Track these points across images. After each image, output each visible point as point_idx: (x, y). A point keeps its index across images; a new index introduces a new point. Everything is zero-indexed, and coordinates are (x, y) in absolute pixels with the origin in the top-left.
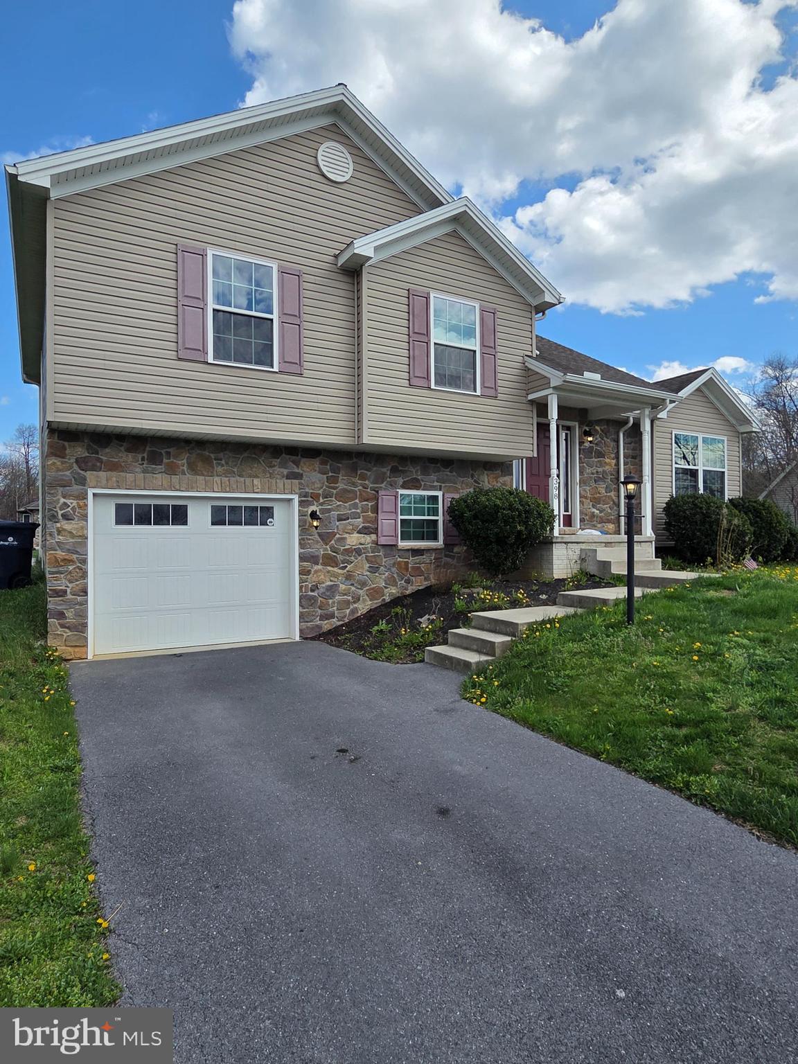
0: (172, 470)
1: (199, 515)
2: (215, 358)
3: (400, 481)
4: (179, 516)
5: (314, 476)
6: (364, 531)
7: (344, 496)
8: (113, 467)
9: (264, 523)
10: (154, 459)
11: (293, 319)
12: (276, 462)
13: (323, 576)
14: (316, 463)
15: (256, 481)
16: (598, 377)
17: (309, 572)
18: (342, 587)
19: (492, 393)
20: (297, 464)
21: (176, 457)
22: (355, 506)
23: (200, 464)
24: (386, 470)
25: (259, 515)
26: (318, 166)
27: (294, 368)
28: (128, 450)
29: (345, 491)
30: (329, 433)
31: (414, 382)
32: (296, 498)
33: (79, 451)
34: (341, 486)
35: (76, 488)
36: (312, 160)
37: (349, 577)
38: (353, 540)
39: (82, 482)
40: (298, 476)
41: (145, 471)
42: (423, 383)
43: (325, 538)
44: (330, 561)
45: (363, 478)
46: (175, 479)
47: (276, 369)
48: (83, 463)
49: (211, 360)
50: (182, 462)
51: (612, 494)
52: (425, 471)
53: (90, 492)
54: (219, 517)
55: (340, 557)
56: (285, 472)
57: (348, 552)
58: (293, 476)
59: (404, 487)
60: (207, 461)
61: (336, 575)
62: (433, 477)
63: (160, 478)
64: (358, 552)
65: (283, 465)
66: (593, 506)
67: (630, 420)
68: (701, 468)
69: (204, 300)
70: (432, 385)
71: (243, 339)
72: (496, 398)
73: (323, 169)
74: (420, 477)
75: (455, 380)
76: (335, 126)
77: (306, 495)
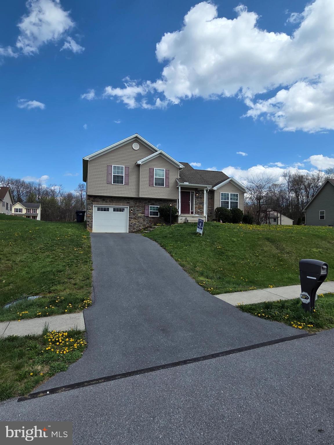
0: (106, 202)
1: (111, 210)
2: (113, 183)
3: (150, 204)
4: (108, 210)
5: (132, 203)
6: (142, 213)
7: (138, 207)
8: (97, 201)
9: (123, 211)
10: (104, 200)
11: (127, 175)
12: (125, 200)
13: (133, 221)
14: (132, 200)
15: (121, 204)
16: (188, 183)
17: (130, 221)
18: (137, 224)
20: (129, 201)
21: (107, 200)
22: (140, 208)
23: (111, 201)
24: (147, 202)
27: (127, 184)
28: (100, 199)
29: (138, 206)
30: (133, 195)
31: (150, 185)
32: (128, 207)
33: (92, 199)
34: (137, 205)
36: (131, 147)
37: (138, 222)
38: (140, 215)
39: (92, 204)
40: (129, 203)
41: (102, 202)
42: (152, 185)
43: (134, 214)
44: (135, 219)
45: (142, 203)
46: (107, 203)
47: (124, 184)
48: (93, 201)
49: (112, 184)
50: (108, 201)
52: (156, 202)
53: (93, 205)
54: (114, 210)
55: (137, 218)
57: (138, 217)
58: (128, 203)
59: (150, 205)
60: (112, 200)
61: (136, 221)
62: (157, 203)
63: (104, 203)
64: (141, 217)
65: (126, 201)
66: (199, 210)
67: (208, 190)
68: (230, 201)
69: (112, 174)
70: (154, 186)
71: (118, 180)
72: (169, 187)
73: (134, 148)
74: (154, 203)
75: (159, 184)
76: (137, 140)
77: (130, 206)
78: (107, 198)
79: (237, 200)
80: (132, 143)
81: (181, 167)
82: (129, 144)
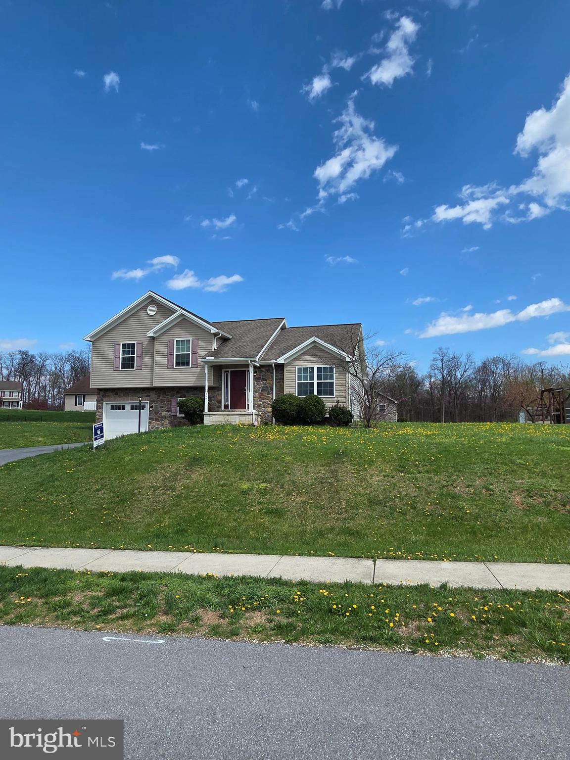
0: (120, 396)
1: (128, 407)
2: (122, 369)
3: (179, 395)
4: (123, 408)
5: (153, 395)
6: (168, 411)
7: (162, 401)
8: (108, 396)
9: (142, 409)
10: (116, 394)
11: (139, 355)
12: (143, 392)
14: (154, 392)
15: (140, 398)
16: (213, 358)
17: (151, 423)
19: (195, 366)
20: (149, 392)
21: (121, 393)
22: (165, 404)
23: (126, 395)
24: (175, 392)
25: (140, 407)
27: (140, 368)
28: (112, 392)
30: (146, 384)
32: (149, 402)
33: (102, 393)
34: (161, 398)
35: (101, 402)
36: (146, 312)
37: (162, 425)
38: (164, 414)
39: (102, 400)
40: (149, 396)
42: (172, 367)
43: (156, 413)
44: (157, 420)
45: (168, 395)
46: (120, 398)
47: (135, 369)
48: (104, 396)
49: (120, 369)
51: (270, 396)
52: (187, 392)
53: (105, 402)
54: (132, 408)
55: (160, 419)
56: (146, 395)
57: (162, 417)
59: (179, 397)
60: (128, 393)
61: (158, 424)
63: (118, 398)
64: (165, 417)
65: (145, 393)
66: (260, 401)
67: (273, 365)
68: (315, 381)
69: (119, 355)
70: (174, 367)
71: (128, 363)
72: (197, 367)
73: (149, 313)
74: (186, 394)
75: (183, 364)
76: (152, 301)
77: (151, 401)
78: (120, 391)
79: (331, 377)
80: (146, 307)
82: (141, 308)
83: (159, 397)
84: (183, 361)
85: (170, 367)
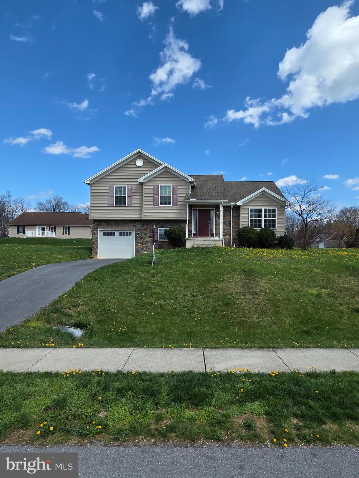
0: (111, 226)
1: (117, 234)
2: (115, 205)
3: (159, 226)
4: (114, 234)
5: (139, 225)
6: (150, 237)
7: (145, 230)
8: (102, 226)
9: (129, 235)
10: (109, 224)
11: (130, 196)
12: (131, 223)
13: (140, 246)
14: (139, 223)
15: (127, 227)
16: (195, 199)
17: (137, 246)
18: (144, 249)
19: (176, 205)
20: (135, 224)
21: (112, 223)
22: (148, 232)
23: (116, 225)
24: (156, 224)
25: (129, 234)
26: (136, 164)
27: (130, 205)
28: (105, 222)
29: (145, 228)
30: (137, 217)
31: (155, 205)
32: (135, 230)
33: (97, 223)
34: (145, 227)
35: (96, 229)
37: (146, 247)
38: (147, 239)
39: (97, 228)
40: (135, 226)
41: (107, 226)
42: (157, 205)
43: (141, 238)
44: (142, 243)
45: (150, 226)
47: (126, 206)
48: (98, 225)
50: (113, 224)
51: (228, 227)
52: (166, 224)
53: (98, 230)
54: (121, 234)
55: (144, 243)
56: (133, 225)
57: (146, 241)
58: (134, 226)
59: (160, 227)
61: (143, 246)
62: (168, 225)
63: (110, 227)
64: (148, 242)
67: (232, 206)
68: (263, 218)
69: (114, 195)
70: (159, 205)
71: (121, 201)
72: (177, 206)
73: (137, 165)
74: (164, 225)
75: (165, 203)
76: (140, 155)
77: (137, 230)
78: (112, 222)
79: (274, 216)
80: (135, 160)
81: (190, 180)
82: (132, 160)
83: (144, 226)
84: (166, 201)
85: (156, 205)
